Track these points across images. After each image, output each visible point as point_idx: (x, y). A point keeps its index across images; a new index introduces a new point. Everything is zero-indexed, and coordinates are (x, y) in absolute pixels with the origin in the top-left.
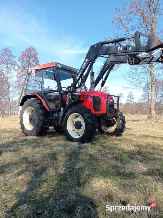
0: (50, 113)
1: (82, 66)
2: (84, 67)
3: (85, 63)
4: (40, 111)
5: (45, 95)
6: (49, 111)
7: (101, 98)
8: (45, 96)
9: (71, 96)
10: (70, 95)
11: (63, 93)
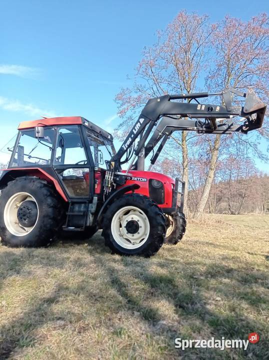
0: (69, 204)
1: (134, 128)
2: (137, 130)
3: (139, 125)
4: (49, 200)
5: (59, 171)
6: (66, 200)
7: (165, 183)
8: (59, 173)
9: (112, 177)
10: (112, 174)
11: (96, 171)
